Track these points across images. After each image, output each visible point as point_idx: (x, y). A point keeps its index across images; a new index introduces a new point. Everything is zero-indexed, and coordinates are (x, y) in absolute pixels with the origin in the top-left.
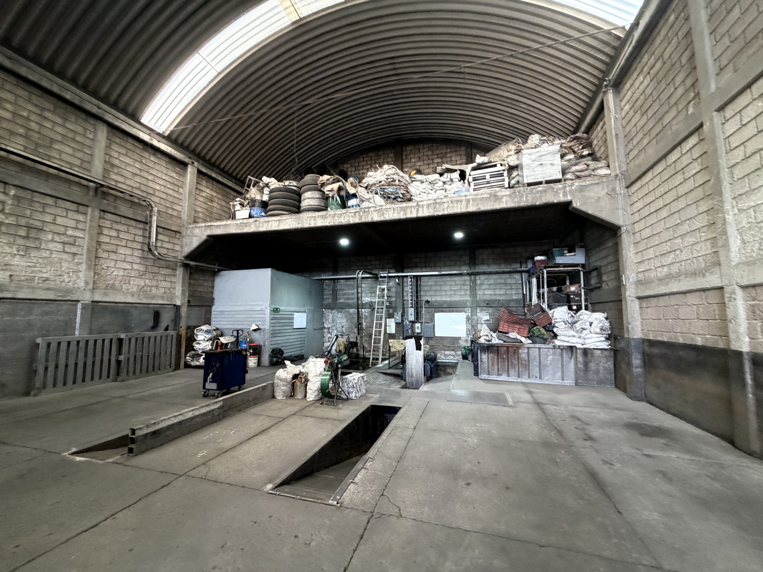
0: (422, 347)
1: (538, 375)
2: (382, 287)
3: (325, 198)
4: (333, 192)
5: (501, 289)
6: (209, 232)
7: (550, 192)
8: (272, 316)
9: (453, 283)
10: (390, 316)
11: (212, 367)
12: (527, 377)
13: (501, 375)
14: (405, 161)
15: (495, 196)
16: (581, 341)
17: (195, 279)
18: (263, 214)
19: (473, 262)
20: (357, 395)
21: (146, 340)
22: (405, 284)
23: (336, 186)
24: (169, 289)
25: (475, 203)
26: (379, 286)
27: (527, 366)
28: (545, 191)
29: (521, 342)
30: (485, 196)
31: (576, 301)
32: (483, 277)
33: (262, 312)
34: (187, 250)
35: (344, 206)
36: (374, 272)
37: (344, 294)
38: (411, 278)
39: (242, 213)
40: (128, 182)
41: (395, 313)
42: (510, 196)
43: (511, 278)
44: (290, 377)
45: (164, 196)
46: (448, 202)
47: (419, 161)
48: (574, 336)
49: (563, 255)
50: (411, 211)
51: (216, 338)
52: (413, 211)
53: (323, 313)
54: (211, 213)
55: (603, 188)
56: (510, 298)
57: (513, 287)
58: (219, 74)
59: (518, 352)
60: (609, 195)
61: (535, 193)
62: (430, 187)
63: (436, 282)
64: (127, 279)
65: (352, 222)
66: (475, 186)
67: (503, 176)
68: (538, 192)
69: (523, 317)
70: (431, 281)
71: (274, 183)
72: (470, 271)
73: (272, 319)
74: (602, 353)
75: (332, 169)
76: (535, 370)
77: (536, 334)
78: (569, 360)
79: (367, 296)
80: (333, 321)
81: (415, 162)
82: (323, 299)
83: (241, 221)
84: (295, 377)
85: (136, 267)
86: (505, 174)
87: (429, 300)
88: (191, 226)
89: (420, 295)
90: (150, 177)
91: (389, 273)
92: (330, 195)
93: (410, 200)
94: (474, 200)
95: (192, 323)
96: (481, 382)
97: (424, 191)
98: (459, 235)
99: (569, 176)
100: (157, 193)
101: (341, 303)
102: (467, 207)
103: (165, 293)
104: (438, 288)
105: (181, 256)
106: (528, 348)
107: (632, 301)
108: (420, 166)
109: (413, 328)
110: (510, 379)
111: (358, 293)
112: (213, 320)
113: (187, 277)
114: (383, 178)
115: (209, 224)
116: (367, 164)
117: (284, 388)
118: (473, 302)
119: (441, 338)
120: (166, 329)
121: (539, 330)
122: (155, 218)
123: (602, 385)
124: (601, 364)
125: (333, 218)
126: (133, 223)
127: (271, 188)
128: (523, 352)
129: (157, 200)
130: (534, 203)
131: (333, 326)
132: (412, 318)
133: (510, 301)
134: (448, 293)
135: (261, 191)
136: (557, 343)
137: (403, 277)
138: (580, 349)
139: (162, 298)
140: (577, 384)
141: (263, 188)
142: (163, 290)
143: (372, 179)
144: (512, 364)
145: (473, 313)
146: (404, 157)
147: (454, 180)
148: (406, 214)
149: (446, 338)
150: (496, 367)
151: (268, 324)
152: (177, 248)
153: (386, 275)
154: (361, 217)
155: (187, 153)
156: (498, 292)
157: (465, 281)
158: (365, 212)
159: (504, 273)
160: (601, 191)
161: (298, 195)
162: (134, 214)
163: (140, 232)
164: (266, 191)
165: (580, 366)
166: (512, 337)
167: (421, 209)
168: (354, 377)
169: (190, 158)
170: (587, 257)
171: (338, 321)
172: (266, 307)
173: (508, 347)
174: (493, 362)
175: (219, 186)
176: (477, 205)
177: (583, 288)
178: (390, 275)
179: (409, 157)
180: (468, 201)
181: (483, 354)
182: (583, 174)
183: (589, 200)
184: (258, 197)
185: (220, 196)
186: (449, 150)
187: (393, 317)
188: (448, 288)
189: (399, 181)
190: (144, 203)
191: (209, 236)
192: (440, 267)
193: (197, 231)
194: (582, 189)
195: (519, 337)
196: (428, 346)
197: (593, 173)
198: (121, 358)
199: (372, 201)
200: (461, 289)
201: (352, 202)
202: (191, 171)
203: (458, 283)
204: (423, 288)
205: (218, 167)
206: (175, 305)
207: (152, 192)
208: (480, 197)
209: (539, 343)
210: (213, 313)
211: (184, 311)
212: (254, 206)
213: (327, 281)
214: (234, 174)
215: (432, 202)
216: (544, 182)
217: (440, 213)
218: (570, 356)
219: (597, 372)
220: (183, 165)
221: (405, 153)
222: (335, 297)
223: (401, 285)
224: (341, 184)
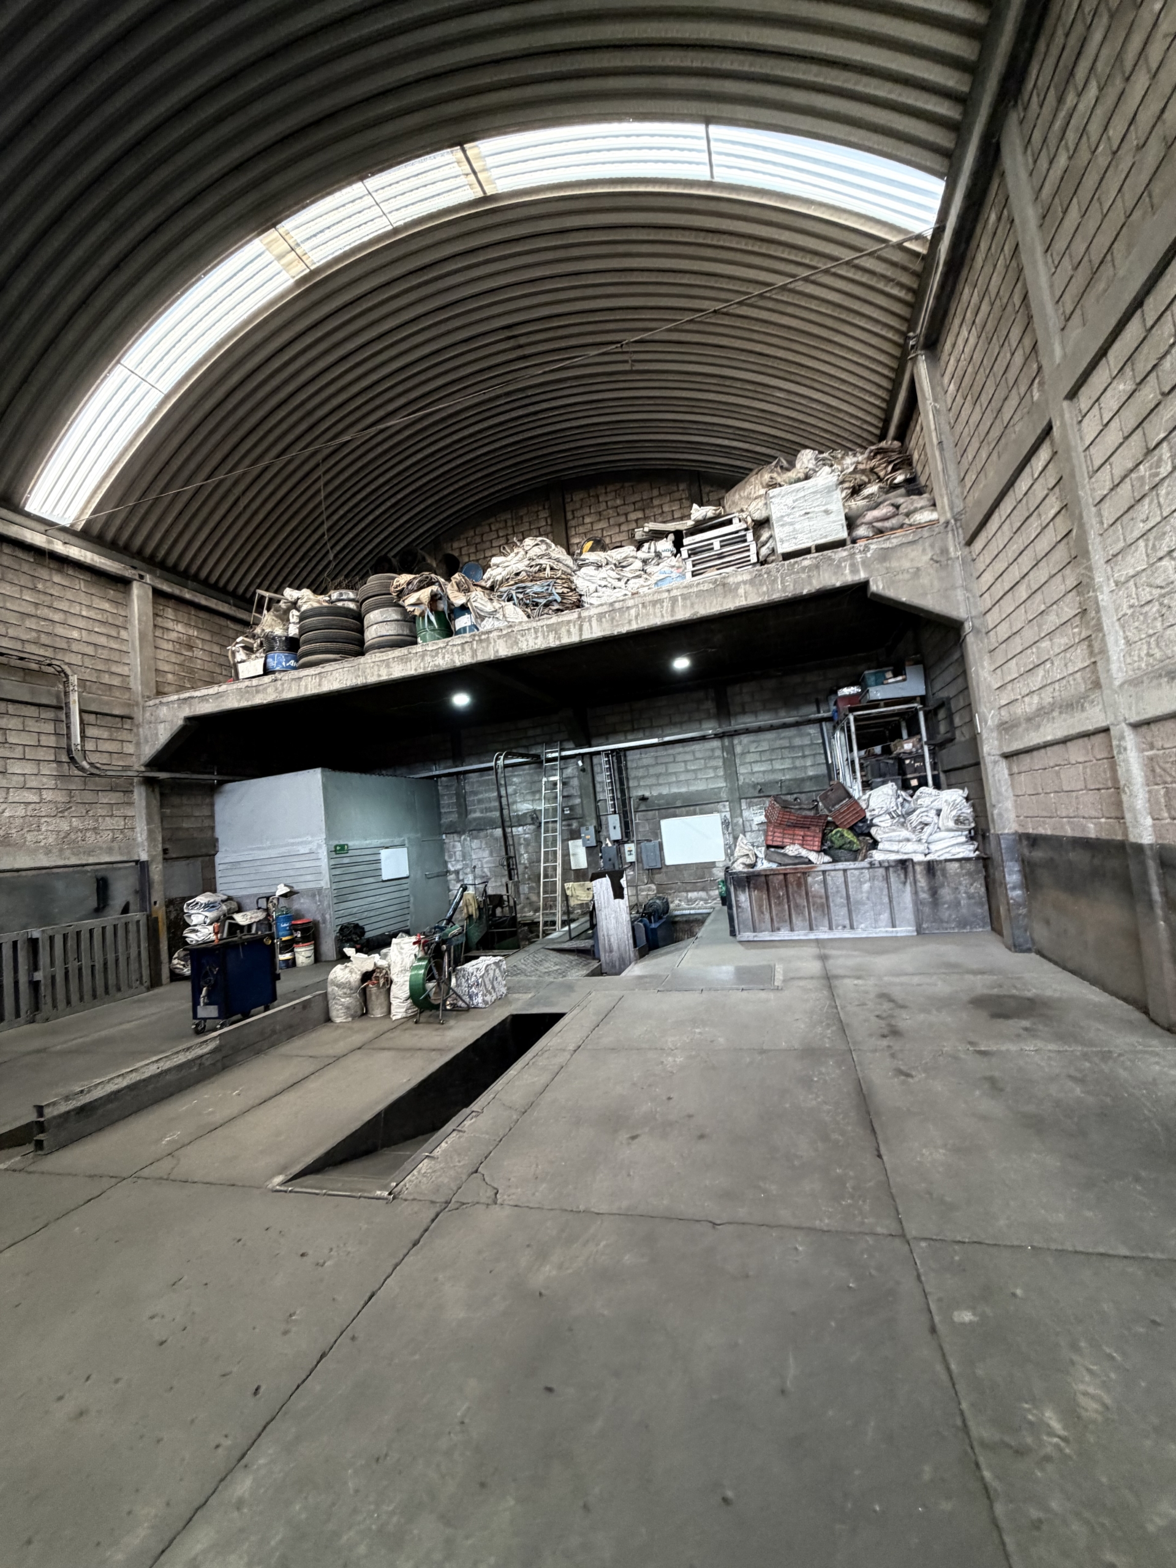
0: (625, 892)
1: (847, 922)
2: (552, 779)
3: (410, 619)
4: (423, 607)
5: (782, 758)
6: (187, 712)
7: (825, 566)
8: (333, 862)
9: (689, 757)
10: (575, 835)
11: (206, 975)
12: (826, 929)
13: (779, 929)
14: (573, 523)
15: (724, 585)
16: (922, 847)
17: (173, 806)
18: (292, 663)
19: (723, 711)
20: (488, 998)
21: (85, 936)
22: (597, 769)
23: (425, 594)
24: (122, 831)
25: (688, 602)
26: (544, 779)
27: (825, 907)
28: (817, 567)
29: (810, 862)
30: (706, 587)
31: (916, 770)
32: (745, 739)
33: (313, 856)
34: (149, 751)
35: (447, 630)
36: (533, 752)
37: (480, 801)
38: (607, 755)
39: (251, 667)
40: (12, 632)
41: (583, 829)
42: (751, 582)
43: (801, 735)
44: (355, 978)
45: (90, 650)
46: (637, 606)
47: (600, 520)
48: (908, 840)
49: (880, 682)
50: (569, 631)
51: (228, 916)
52: (572, 629)
53: (442, 842)
54: (191, 671)
55: (924, 550)
56: (802, 775)
57: (807, 753)
58: (167, 397)
59: (806, 881)
60: (937, 562)
61: (798, 572)
62: (614, 574)
63: (656, 757)
64: (32, 822)
65: (458, 662)
66: (694, 566)
67: (745, 541)
68: (804, 568)
69: (812, 813)
70: (647, 758)
71: (307, 599)
72: (719, 730)
73: (333, 867)
74: (961, 867)
75: (429, 554)
76: (839, 913)
77: (838, 844)
78: (901, 886)
79: (524, 801)
80: (464, 858)
81: (592, 523)
82: (439, 815)
83: (247, 683)
84: (367, 976)
85: (47, 795)
86: (750, 536)
87: (647, 794)
88: (151, 703)
89: (628, 788)
90: (57, 617)
91: (562, 750)
92: (417, 613)
93: (579, 604)
94: (684, 597)
95: (176, 893)
96: (740, 947)
97: (603, 583)
98: (681, 664)
99: (861, 531)
100: (75, 647)
101: (475, 819)
102: (673, 610)
103: (114, 839)
104: (661, 769)
105: (138, 765)
106: (824, 872)
107: (995, 762)
108: (602, 529)
109: (620, 854)
110: (795, 936)
111: (500, 797)
112: (219, 881)
113: (155, 803)
114: (521, 566)
115: (187, 695)
116: (498, 537)
117: (346, 1001)
118: (731, 791)
119: (678, 867)
120: (126, 910)
121: (842, 836)
122: (74, 697)
123: (968, 929)
124: (962, 889)
125: (423, 659)
126: (32, 711)
127: (303, 609)
128: (814, 882)
129: (76, 659)
130: (798, 592)
131: (466, 866)
132: (616, 834)
133: (803, 780)
134: (682, 777)
135: (284, 617)
136: (877, 856)
137: (592, 754)
138: (920, 863)
139: (110, 850)
140: (919, 931)
141: (287, 612)
142: (107, 836)
143: (499, 570)
144: (797, 906)
145: (736, 811)
146: (569, 516)
147: (664, 554)
148: (559, 638)
149: (687, 866)
150: (767, 916)
151: (327, 877)
152: (130, 749)
153: (556, 755)
154: (474, 652)
155: (127, 559)
156: (778, 766)
157: (713, 750)
158: (481, 641)
159: (785, 726)
160: (920, 557)
161: (359, 617)
162: (33, 692)
163: (49, 728)
164: (294, 615)
165: (924, 896)
166: (791, 854)
167: (586, 626)
168: (481, 965)
169: (134, 568)
170: (928, 681)
171: (474, 857)
172: (319, 846)
173: (785, 875)
174: (760, 906)
175: (203, 615)
176: (692, 605)
177: (926, 743)
178: (564, 753)
179: (578, 514)
180: (674, 600)
181: (740, 893)
182: (888, 524)
183: (900, 577)
184: (278, 631)
185: (207, 637)
186: (655, 492)
187: (579, 837)
188: (681, 767)
189: (552, 569)
190: (51, 670)
191: (188, 719)
192: (661, 726)
193: (164, 711)
194: (885, 555)
195: (804, 853)
196: (653, 887)
197: (907, 521)
198: (38, 976)
199: (500, 615)
200: (706, 768)
201: (462, 622)
202: (139, 592)
203: (698, 755)
204: (632, 773)
205: (195, 578)
206: (137, 862)
207: (64, 646)
208: (695, 589)
209: (846, 860)
210: (218, 868)
211: (156, 871)
212: (271, 649)
213: (444, 779)
214: (231, 587)
215: (605, 608)
216: (813, 550)
217: (624, 630)
218: (902, 876)
219: (957, 904)
220: (122, 583)
221: (569, 508)
222: (463, 808)
223: (589, 771)
224: (435, 588)
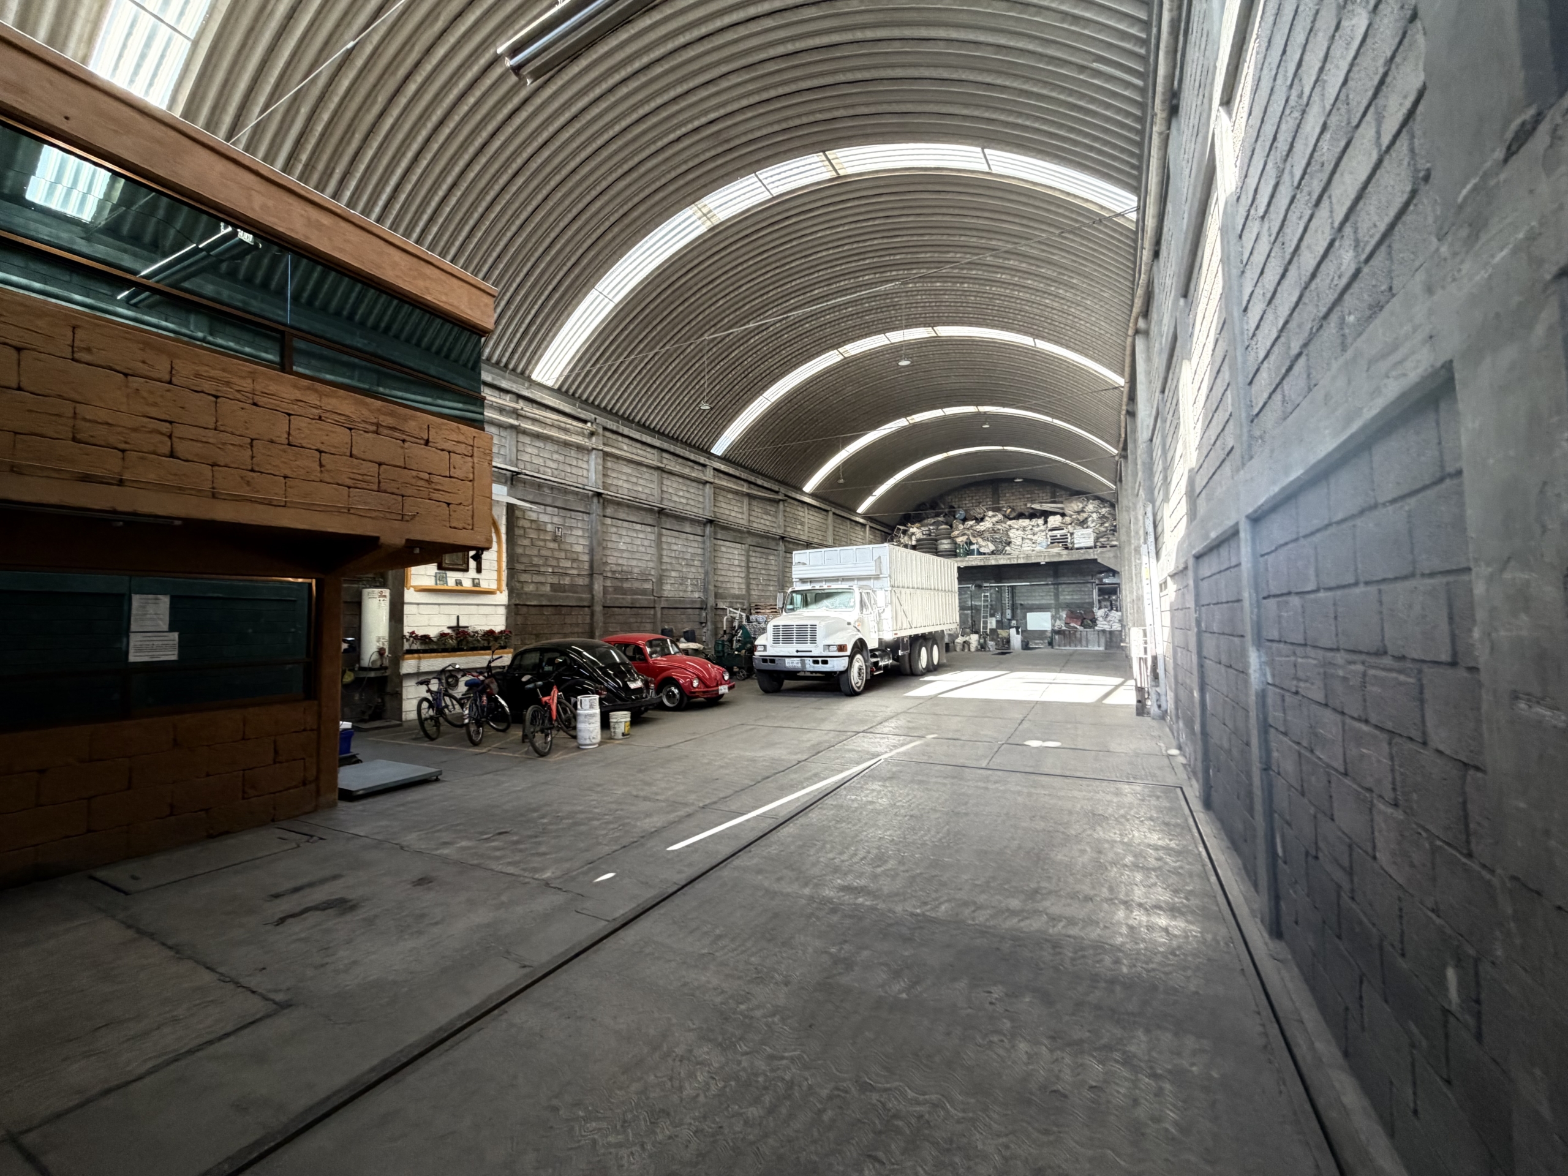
1: (1086, 646)
2: (986, 594)
5: (1077, 594)
9: (1041, 591)
10: (992, 615)
12: (1080, 647)
15: (1059, 554)
19: (1056, 575)
22: (1003, 591)
23: (964, 538)
26: (982, 594)
27: (1080, 641)
28: (1085, 553)
29: (1077, 628)
30: (1054, 554)
32: (1062, 586)
35: (970, 551)
38: (1008, 587)
41: (996, 613)
42: (1067, 555)
43: (1085, 587)
46: (1034, 556)
48: (1106, 625)
49: (1108, 577)
55: (1113, 552)
56: (1084, 601)
59: (1076, 634)
60: (1114, 557)
61: (1080, 554)
63: (1028, 589)
69: (1080, 615)
70: (1024, 589)
72: (1054, 582)
76: (1084, 643)
77: (1086, 624)
87: (1023, 603)
89: (1015, 600)
91: (990, 584)
93: (1012, 547)
94: (1048, 556)
99: (1098, 545)
104: (1030, 594)
106: (1081, 631)
110: (1070, 648)
114: (991, 525)
118: (1056, 604)
119: (1033, 629)
121: (1088, 622)
130: (1079, 558)
132: (1009, 616)
133: (1080, 604)
134: (1038, 598)
136: (1097, 629)
137: (1002, 586)
138: (1108, 631)
141: (911, 535)
143: (983, 527)
144: (1072, 640)
145: (1057, 612)
146: (1000, 492)
149: (1036, 630)
156: (1072, 597)
157: (1050, 588)
158: (984, 556)
159: (1078, 583)
160: (1111, 554)
165: (1108, 640)
166: (1072, 626)
173: (1070, 631)
174: (1061, 640)
176: (1050, 558)
180: (1045, 556)
181: (1055, 636)
183: (1105, 558)
186: (1036, 488)
188: (1038, 594)
196: (1024, 634)
200: (1047, 595)
201: (974, 547)
203: (1045, 590)
204: (1018, 595)
208: (1051, 554)
209: (1089, 629)
215: (1025, 555)
216: (1085, 548)
218: (1103, 635)
223: (1000, 591)
224: (967, 537)
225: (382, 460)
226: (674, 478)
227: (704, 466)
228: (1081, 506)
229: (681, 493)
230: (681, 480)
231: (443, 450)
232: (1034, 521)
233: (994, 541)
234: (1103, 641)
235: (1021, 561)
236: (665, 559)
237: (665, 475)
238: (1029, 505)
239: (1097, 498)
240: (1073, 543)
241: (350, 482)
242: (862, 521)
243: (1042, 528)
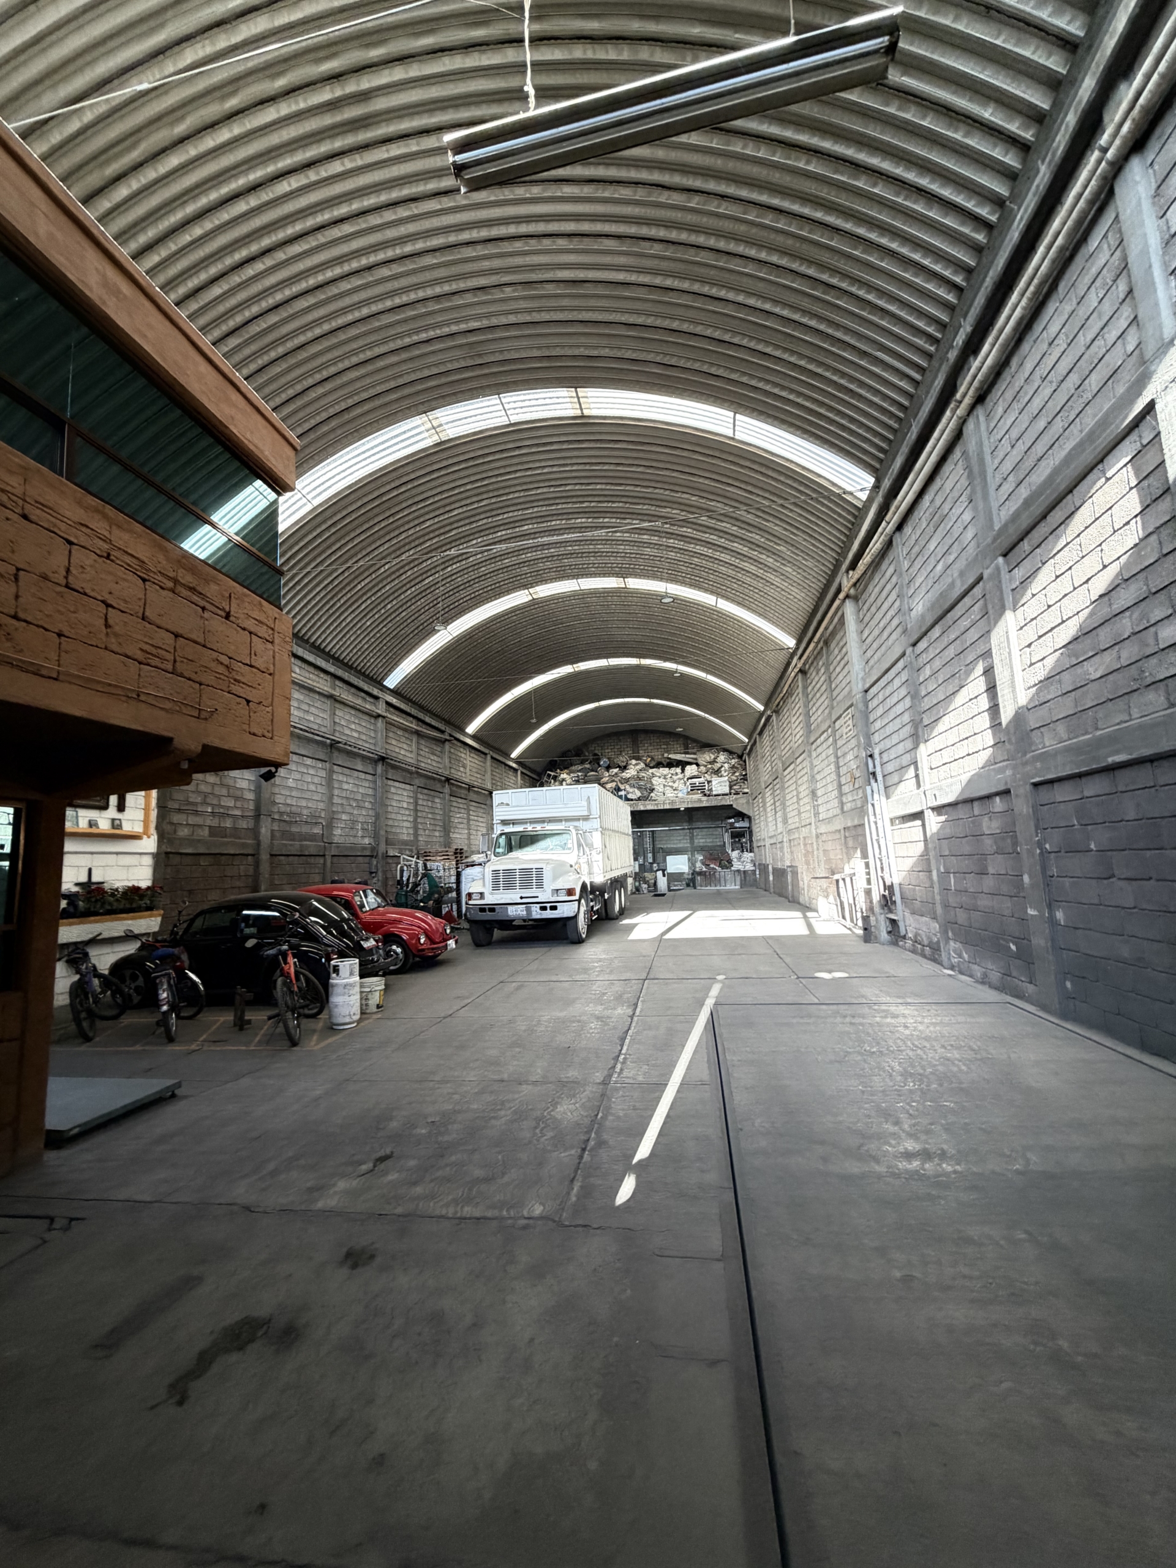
1: (724, 885)
5: (709, 838)
7: (724, 799)
9: (678, 835)
12: (719, 886)
15: (701, 800)
16: (743, 867)
19: (691, 820)
27: (719, 881)
29: (716, 869)
31: (744, 847)
32: (697, 830)
42: (707, 800)
48: (740, 865)
56: (714, 845)
57: (716, 838)
59: (715, 874)
60: (747, 802)
61: (718, 800)
63: (668, 834)
69: (717, 857)
70: (663, 833)
72: (689, 827)
75: (585, 749)
77: (723, 865)
87: (662, 847)
99: (732, 793)
104: (669, 838)
106: (719, 872)
107: (756, 849)
110: (711, 888)
114: (636, 773)
116: (611, 745)
118: (692, 848)
121: (725, 863)
130: (717, 804)
132: (651, 860)
134: (675, 842)
136: (732, 868)
138: (742, 871)
143: (628, 773)
144: (712, 880)
145: (693, 855)
146: (639, 743)
149: (676, 872)
156: (707, 840)
157: (686, 833)
159: (711, 828)
160: (744, 800)
166: (711, 867)
173: (710, 872)
177: (748, 840)
181: (699, 877)
182: (738, 791)
183: (739, 804)
186: (671, 740)
188: (675, 838)
192: (669, 824)
194: (736, 799)
195: (714, 867)
197: (742, 791)
200: (684, 839)
203: (681, 834)
209: (725, 869)
216: (721, 795)
218: (738, 874)
221: (639, 740)
225: (181, 632)
226: (347, 709)
227: (376, 698)
228: (713, 757)
229: (353, 726)
230: (353, 712)
231: (244, 629)
232: (673, 770)
233: (639, 788)
234: (738, 879)
235: (667, 807)
236: (336, 800)
237: (337, 705)
238: (666, 755)
239: (725, 750)
240: (711, 790)
241: (140, 655)
242: (514, 765)
243: (680, 776)
